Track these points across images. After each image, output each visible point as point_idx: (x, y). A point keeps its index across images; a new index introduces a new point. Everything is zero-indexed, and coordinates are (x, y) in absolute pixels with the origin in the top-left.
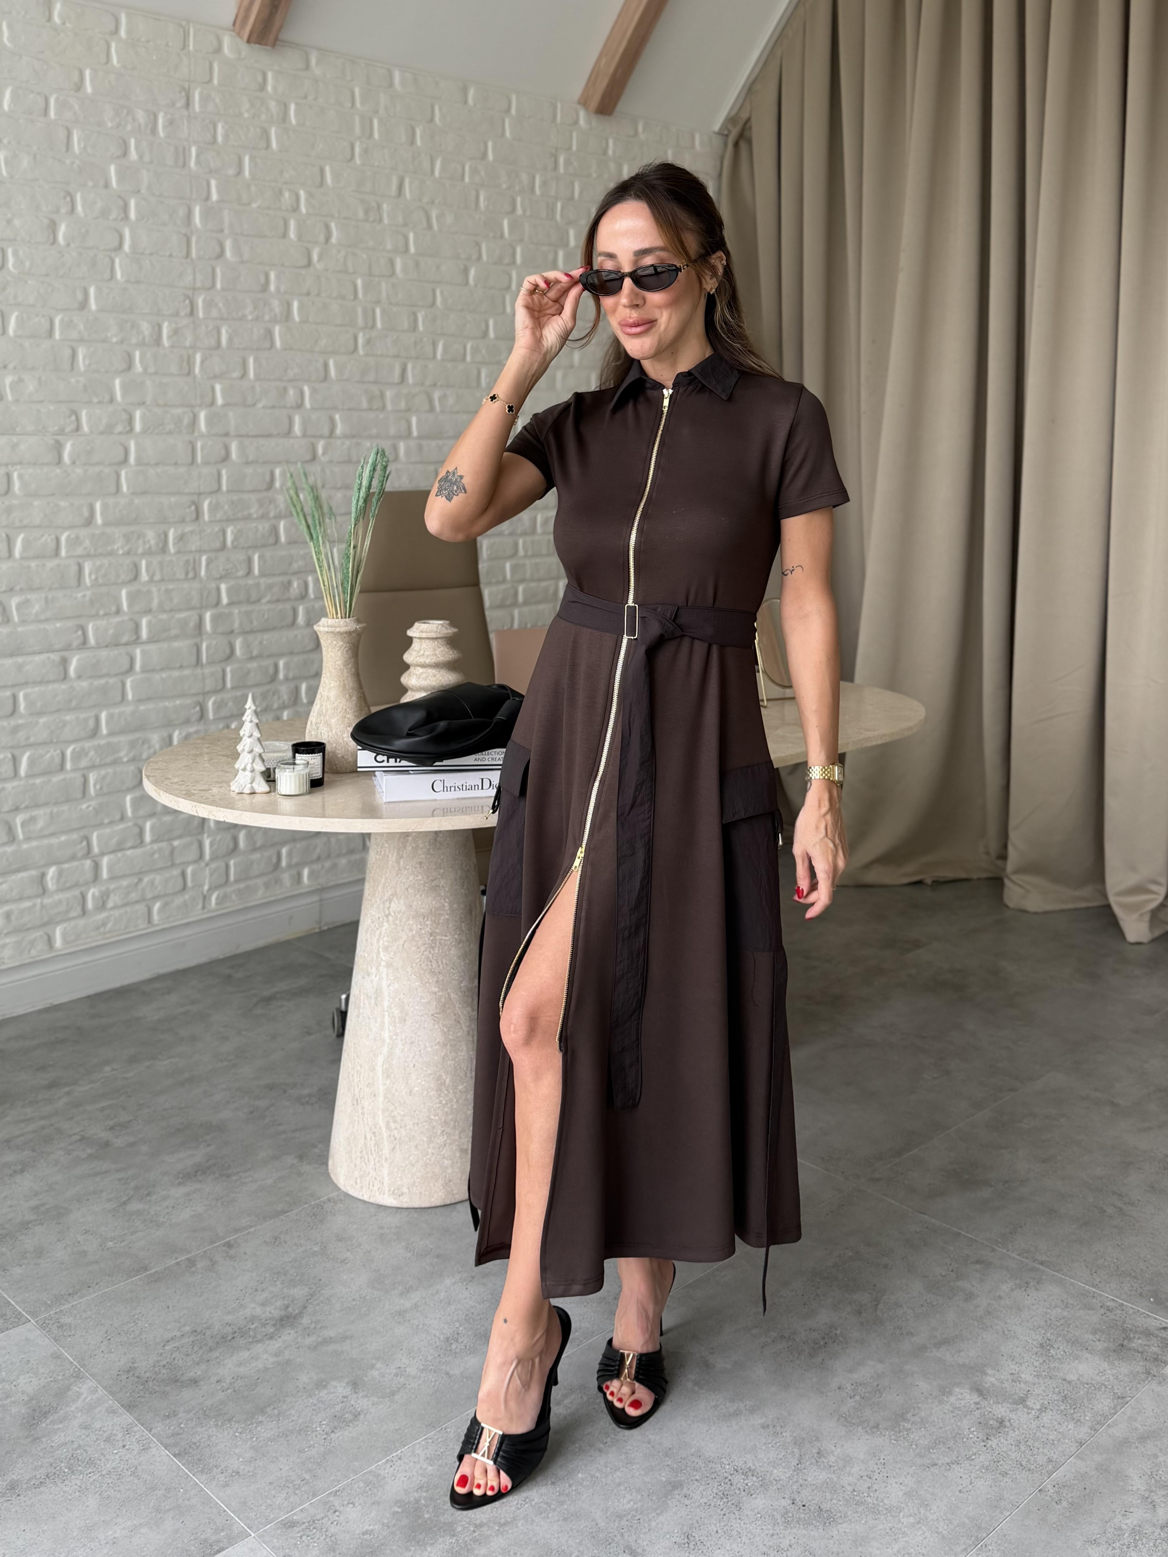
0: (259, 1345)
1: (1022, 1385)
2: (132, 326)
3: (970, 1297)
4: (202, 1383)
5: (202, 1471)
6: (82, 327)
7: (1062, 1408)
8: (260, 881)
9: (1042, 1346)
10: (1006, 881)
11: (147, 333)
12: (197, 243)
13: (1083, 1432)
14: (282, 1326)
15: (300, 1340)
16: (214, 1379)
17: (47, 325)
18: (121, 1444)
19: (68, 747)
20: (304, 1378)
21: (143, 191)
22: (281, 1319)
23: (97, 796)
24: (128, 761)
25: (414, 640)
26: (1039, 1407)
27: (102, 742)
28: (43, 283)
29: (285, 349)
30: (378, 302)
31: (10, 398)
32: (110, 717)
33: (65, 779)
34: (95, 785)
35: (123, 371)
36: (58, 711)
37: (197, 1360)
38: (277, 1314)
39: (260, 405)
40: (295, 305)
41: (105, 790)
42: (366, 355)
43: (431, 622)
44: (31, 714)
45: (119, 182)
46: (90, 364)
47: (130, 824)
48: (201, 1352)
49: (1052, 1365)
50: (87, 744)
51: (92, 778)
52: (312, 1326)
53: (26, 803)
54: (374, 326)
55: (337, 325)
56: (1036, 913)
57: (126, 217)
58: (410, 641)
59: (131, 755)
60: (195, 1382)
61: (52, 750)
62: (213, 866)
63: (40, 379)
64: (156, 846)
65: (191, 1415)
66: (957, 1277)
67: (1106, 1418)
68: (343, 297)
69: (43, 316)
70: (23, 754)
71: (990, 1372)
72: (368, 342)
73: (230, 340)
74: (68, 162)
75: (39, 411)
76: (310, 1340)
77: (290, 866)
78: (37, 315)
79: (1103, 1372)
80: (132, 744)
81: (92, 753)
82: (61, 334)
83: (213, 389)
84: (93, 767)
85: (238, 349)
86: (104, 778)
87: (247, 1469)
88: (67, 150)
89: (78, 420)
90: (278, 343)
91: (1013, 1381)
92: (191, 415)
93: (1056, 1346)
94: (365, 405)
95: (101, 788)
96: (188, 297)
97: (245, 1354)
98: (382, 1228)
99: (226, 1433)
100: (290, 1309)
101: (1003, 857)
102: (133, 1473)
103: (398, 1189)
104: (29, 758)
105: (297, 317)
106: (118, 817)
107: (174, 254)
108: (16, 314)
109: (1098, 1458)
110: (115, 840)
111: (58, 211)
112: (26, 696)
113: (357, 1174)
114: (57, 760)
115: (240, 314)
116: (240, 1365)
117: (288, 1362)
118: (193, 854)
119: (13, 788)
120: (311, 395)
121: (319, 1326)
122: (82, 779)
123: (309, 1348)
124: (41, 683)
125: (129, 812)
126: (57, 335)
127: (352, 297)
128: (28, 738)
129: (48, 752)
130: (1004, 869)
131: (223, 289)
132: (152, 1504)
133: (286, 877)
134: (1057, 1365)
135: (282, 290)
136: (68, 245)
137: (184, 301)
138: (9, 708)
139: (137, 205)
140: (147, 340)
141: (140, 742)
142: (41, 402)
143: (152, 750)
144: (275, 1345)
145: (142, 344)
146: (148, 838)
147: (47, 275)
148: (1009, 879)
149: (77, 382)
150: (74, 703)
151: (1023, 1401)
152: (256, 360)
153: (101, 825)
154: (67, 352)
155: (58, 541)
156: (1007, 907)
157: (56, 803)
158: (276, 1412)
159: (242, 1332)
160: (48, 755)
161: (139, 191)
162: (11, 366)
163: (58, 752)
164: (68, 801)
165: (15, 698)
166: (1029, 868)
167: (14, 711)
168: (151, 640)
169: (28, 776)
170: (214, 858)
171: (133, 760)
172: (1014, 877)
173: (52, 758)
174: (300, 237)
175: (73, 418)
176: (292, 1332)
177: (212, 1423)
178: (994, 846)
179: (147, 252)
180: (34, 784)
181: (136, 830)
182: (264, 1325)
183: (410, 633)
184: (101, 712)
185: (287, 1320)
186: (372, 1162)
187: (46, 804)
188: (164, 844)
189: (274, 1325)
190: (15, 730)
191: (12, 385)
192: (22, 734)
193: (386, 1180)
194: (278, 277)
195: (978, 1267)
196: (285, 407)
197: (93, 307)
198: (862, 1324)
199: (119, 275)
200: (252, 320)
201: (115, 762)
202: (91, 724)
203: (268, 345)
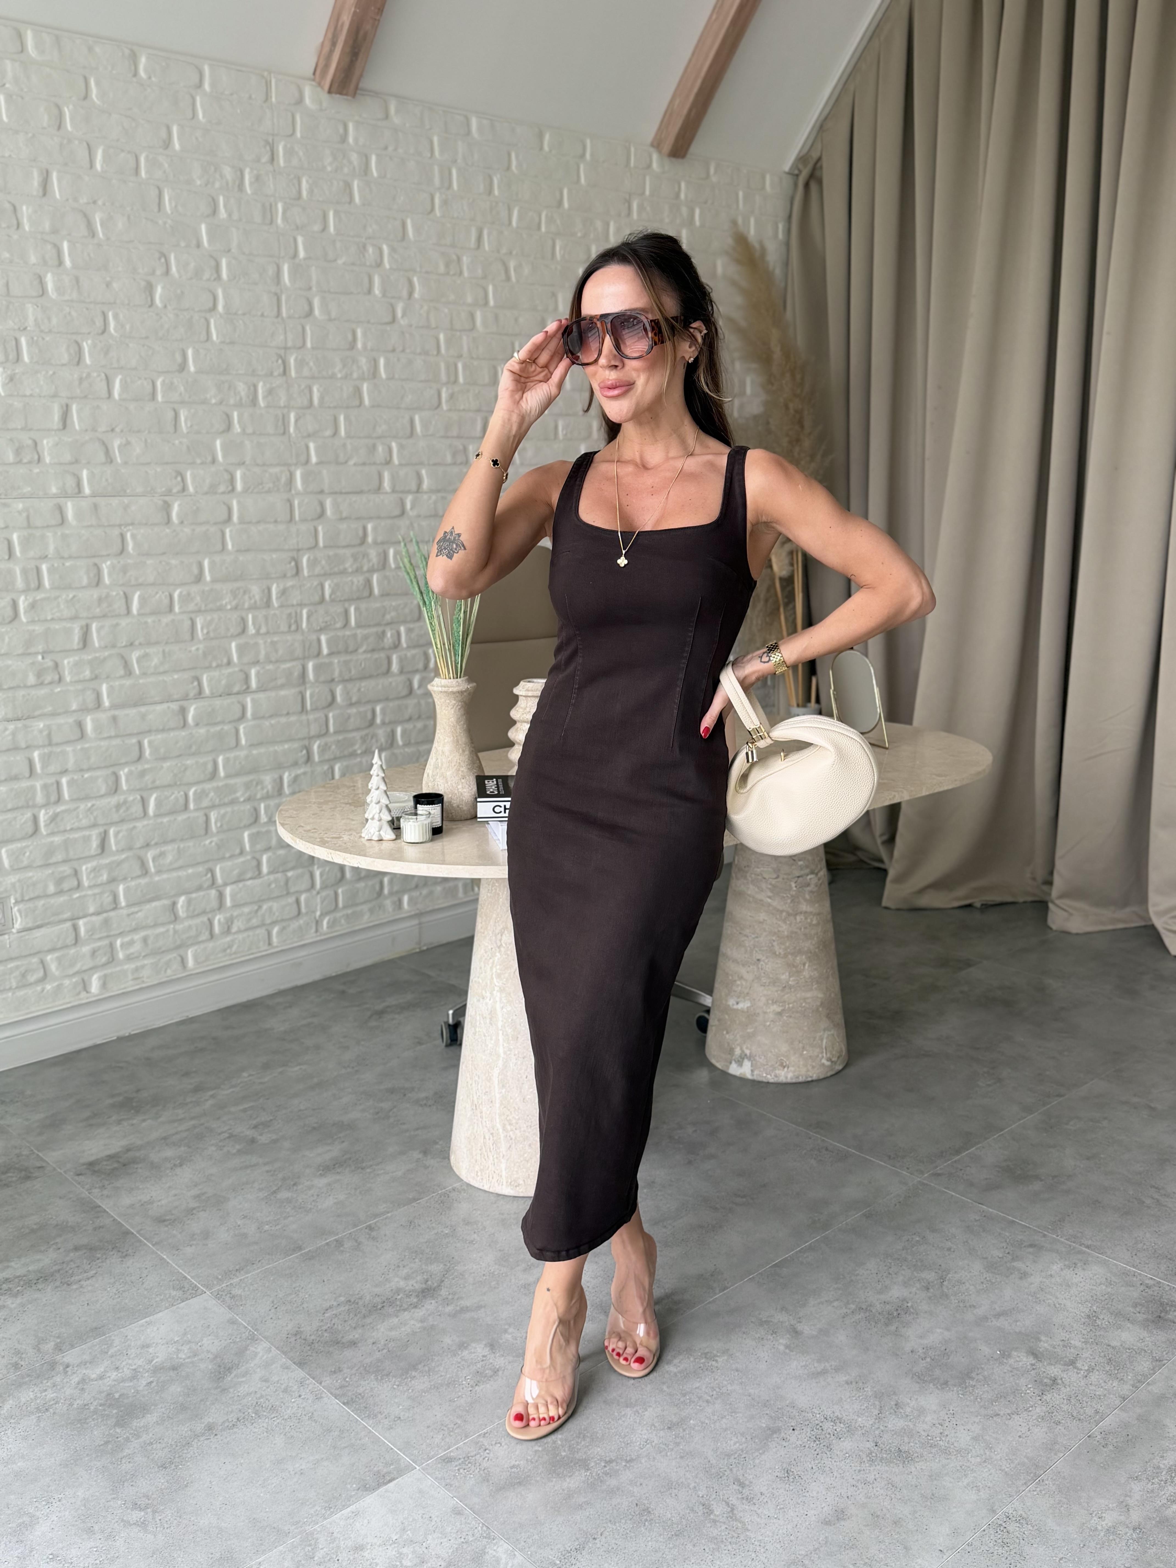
0: (406, 1313)
1: (1072, 1350)
2: (230, 388)
3: (1024, 1275)
4: (360, 1345)
5: (369, 1417)
6: (182, 388)
7: (1108, 1368)
8: (365, 907)
9: (1089, 1317)
10: (1051, 905)
11: (243, 394)
12: (286, 303)
13: (1126, 1389)
14: (424, 1296)
15: (440, 1308)
16: (371, 1341)
17: (149, 388)
18: (297, 1395)
19: (189, 790)
20: (447, 1340)
21: (233, 250)
22: (423, 1291)
23: (218, 832)
24: (244, 801)
25: (520, 698)
26: (1086, 1368)
27: (221, 784)
28: (143, 346)
29: (373, 406)
30: (460, 356)
31: (119, 460)
32: (227, 761)
33: (189, 818)
34: (216, 823)
35: (223, 432)
36: (180, 756)
37: (354, 1325)
38: (418, 1286)
39: (351, 462)
40: (382, 361)
41: (225, 827)
42: (450, 410)
43: (535, 680)
44: (156, 759)
45: (209, 241)
46: (191, 426)
47: (249, 857)
48: (356, 1319)
49: (1098, 1333)
50: (207, 786)
51: (213, 816)
52: (450, 1297)
53: (156, 840)
54: (456, 381)
55: (421, 381)
56: (1077, 934)
57: (219, 277)
58: (516, 698)
59: (247, 795)
60: (353, 1344)
61: (176, 792)
62: (324, 894)
63: (146, 440)
64: (272, 877)
65: (354, 1371)
66: (1013, 1259)
67: (1146, 1377)
68: (426, 353)
69: (146, 379)
70: (151, 795)
71: (1043, 1338)
72: (451, 396)
73: (321, 399)
74: (160, 222)
75: (146, 472)
76: (449, 1309)
77: (391, 893)
78: (140, 378)
79: (1143, 1340)
80: (247, 786)
81: (212, 794)
82: (163, 396)
83: (307, 448)
84: (213, 807)
85: (329, 407)
86: (224, 816)
87: (407, 1415)
88: (159, 210)
89: (183, 480)
90: (367, 401)
91: (1064, 1346)
92: (288, 474)
93: (1101, 1317)
94: (449, 459)
95: (221, 826)
96: (280, 356)
97: (395, 1321)
98: (503, 1214)
99: (385, 1385)
100: (429, 1283)
101: (1050, 883)
102: (310, 1418)
103: (515, 1181)
104: (156, 799)
105: (384, 376)
106: (238, 851)
107: (265, 314)
108: (120, 377)
109: (1138, 1410)
110: (236, 872)
111: (153, 273)
112: (150, 742)
113: (477, 1168)
114: (182, 801)
115: (330, 373)
116: (391, 1329)
117: (433, 1327)
118: (305, 883)
119: (144, 826)
120: (399, 451)
121: (456, 1297)
122: (204, 818)
123: (449, 1315)
124: (163, 730)
125: (247, 847)
126: (160, 398)
127: (435, 353)
128: (154, 782)
129: (173, 793)
130: (1050, 894)
131: (313, 348)
132: (329, 1443)
133: (388, 903)
134: (1102, 1333)
135: (369, 348)
136: (165, 307)
137: (277, 361)
138: (135, 754)
139: (229, 265)
140: (244, 401)
141: (254, 783)
142: (149, 464)
143: (265, 791)
144: (420, 1313)
145: (239, 405)
146: (265, 869)
147: (147, 338)
148: (1053, 902)
149: (181, 443)
150: (194, 748)
151: (1072, 1363)
152: (347, 418)
153: (223, 859)
154: (170, 415)
155: (171, 597)
156: (1051, 929)
157: (182, 840)
158: (427, 1368)
159: (390, 1302)
160: (173, 797)
161: (229, 251)
162: (118, 430)
163: (182, 793)
164: (192, 837)
165: (140, 744)
166: (1074, 893)
167: (140, 757)
168: (261, 689)
169: (156, 816)
170: (324, 887)
171: (249, 799)
172: (1058, 902)
173: (177, 799)
174: (384, 293)
175: (179, 479)
176: (433, 1302)
177: (372, 1377)
178: (1040, 874)
179: (240, 312)
180: (162, 823)
181: (254, 863)
182: (408, 1296)
183: (516, 691)
184: (218, 756)
185: (427, 1292)
186: (491, 1158)
187: (173, 841)
188: (279, 875)
189: (417, 1296)
190: (143, 774)
191: (120, 447)
192: (148, 778)
193: (504, 1173)
194: (365, 334)
195: (1031, 1250)
196: (374, 464)
197: (192, 369)
198: (930, 1298)
199: (214, 337)
200: (341, 378)
201: (233, 802)
202: (210, 767)
203: (357, 403)
